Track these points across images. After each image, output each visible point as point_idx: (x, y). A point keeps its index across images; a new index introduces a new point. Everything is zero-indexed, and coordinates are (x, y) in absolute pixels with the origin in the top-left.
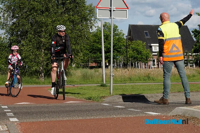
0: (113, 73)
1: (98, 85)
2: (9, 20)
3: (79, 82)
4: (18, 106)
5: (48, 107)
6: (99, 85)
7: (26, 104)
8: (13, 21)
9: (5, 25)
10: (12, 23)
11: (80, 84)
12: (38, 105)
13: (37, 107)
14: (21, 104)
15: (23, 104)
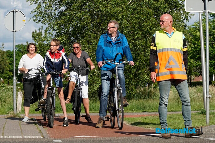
0: (210, 94)
1: (197, 113)
2: (54, 8)
3: (170, 109)
4: (76, 140)
5: (116, 141)
6: (198, 111)
7: (87, 137)
8: (60, 10)
9: (48, 17)
10: (59, 12)
11: (172, 111)
12: (103, 139)
13: (101, 141)
14: (79, 138)
15: (82, 137)
